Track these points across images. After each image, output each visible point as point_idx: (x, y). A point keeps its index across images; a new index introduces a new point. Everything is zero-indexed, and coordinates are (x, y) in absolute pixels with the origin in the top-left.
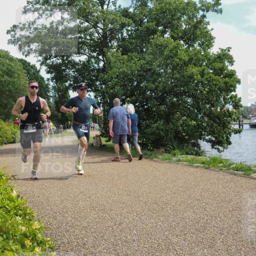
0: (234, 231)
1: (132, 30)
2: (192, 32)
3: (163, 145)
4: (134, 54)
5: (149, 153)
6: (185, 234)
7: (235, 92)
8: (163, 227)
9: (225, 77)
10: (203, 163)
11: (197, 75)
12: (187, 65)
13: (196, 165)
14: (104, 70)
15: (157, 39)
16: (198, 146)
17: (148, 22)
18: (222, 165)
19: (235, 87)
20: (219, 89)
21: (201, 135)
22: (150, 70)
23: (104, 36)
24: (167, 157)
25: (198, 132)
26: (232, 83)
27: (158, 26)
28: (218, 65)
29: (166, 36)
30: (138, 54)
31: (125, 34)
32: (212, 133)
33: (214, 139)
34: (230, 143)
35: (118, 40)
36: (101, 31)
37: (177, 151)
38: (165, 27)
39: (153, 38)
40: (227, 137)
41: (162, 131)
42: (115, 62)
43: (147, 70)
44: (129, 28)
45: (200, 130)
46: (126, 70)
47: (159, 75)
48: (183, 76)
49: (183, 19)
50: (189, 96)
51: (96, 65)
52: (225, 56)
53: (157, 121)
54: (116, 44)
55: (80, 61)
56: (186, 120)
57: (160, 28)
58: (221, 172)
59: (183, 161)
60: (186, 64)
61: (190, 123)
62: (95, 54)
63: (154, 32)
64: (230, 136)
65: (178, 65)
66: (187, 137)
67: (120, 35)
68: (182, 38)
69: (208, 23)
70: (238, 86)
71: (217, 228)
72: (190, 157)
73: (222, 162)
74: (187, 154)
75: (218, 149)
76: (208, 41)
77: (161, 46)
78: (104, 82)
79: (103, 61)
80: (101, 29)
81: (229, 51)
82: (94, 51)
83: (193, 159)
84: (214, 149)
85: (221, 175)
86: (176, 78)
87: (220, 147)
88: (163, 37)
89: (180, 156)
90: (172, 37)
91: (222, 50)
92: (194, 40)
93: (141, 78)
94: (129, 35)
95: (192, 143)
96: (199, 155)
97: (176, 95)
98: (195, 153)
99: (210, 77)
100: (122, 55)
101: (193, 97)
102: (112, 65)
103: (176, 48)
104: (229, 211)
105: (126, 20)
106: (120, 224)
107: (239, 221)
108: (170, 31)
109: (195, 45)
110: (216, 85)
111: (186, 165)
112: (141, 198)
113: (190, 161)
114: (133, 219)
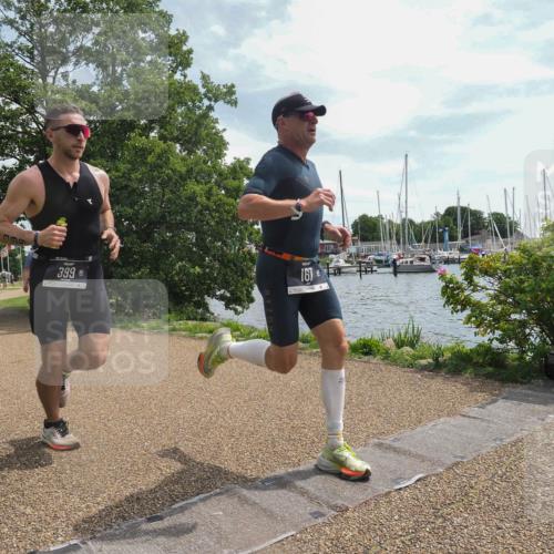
2: (193, 131)
10: (210, 332)
11: (201, 196)
12: (185, 180)
13: (200, 335)
15: (136, 140)
16: (206, 306)
18: (238, 333)
21: (210, 289)
22: (126, 186)
25: (204, 284)
28: (231, 183)
29: (152, 134)
32: (226, 285)
33: (228, 295)
34: (252, 300)
36: (41, 119)
37: (173, 316)
39: (129, 139)
40: (247, 290)
43: (122, 188)
45: (209, 281)
47: (142, 194)
48: (179, 197)
50: (190, 230)
52: (242, 170)
53: (140, 268)
55: (4, 168)
56: (184, 266)
57: (143, 121)
59: (180, 330)
60: (183, 178)
61: (192, 270)
62: (32, 158)
64: (252, 289)
65: (170, 179)
66: (187, 293)
68: (177, 140)
69: (216, 121)
71: (225, 428)
72: (191, 323)
73: (238, 330)
74: (189, 319)
75: (236, 311)
76: (218, 146)
77: (143, 150)
80: (43, 115)
81: (248, 163)
82: (31, 152)
83: (195, 327)
84: (229, 310)
86: (169, 200)
87: (237, 307)
88: (147, 137)
89: (175, 323)
90: (162, 138)
91: (239, 160)
92: (197, 144)
95: (195, 302)
96: (204, 319)
97: (169, 229)
98: (199, 317)
99: (220, 200)
107: (258, 415)
108: (158, 127)
109: (199, 152)
110: (228, 212)
111: (184, 336)
112: (108, 393)
113: (190, 331)
114: (94, 428)
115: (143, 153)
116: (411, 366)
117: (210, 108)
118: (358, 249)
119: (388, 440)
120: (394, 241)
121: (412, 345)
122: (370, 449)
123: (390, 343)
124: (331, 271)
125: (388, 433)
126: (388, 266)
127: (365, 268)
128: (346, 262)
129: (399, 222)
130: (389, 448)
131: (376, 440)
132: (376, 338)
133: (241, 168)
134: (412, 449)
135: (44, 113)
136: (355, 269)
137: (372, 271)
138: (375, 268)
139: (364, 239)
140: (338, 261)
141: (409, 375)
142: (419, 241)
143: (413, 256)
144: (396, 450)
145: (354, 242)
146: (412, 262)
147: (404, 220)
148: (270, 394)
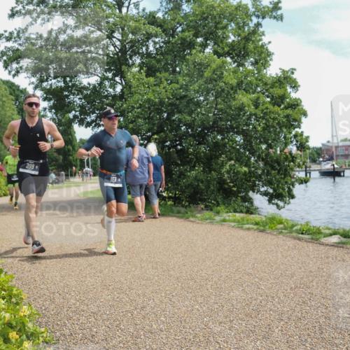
0: (296, 316)
2: (242, 45)
3: (203, 200)
4: (163, 74)
5: (183, 210)
6: (231, 321)
7: (300, 128)
8: (201, 311)
9: (286, 108)
10: (257, 224)
11: (249, 106)
12: (235, 92)
13: (247, 226)
14: (121, 96)
15: (196, 56)
16: (250, 200)
17: (183, 31)
18: (282, 226)
19: (299, 121)
20: (278, 124)
21: (254, 185)
22: (185, 96)
23: (123, 50)
24: (207, 216)
25: (249, 181)
26: (296, 116)
27: (197, 37)
28: (277, 91)
29: (207, 50)
31: (151, 48)
32: (269, 183)
33: (271, 191)
34: (293, 197)
35: (142, 55)
37: (221, 208)
38: (206, 39)
39: (190, 54)
40: (289, 188)
41: (202, 182)
42: (138, 86)
43: (181, 98)
44: (157, 40)
45: (254, 179)
46: (152, 98)
47: (198, 104)
48: (230, 107)
49: (230, 28)
50: (238, 133)
51: (111, 90)
52: (286, 79)
53: (194, 166)
54: (138, 61)
55: (89, 84)
56: (234, 165)
57: (199, 40)
58: (281, 236)
59: (229, 221)
60: (234, 89)
61: (239, 169)
62: (110, 75)
63: (191, 45)
64: (293, 186)
65: (223, 90)
66: (235, 189)
67: (144, 49)
68: (228, 54)
69: (263, 34)
70: (303, 119)
71: (274, 311)
72: (238, 216)
73: (281, 223)
74: (235, 211)
75: (277, 205)
76: (263, 57)
77: (200, 64)
78: (122, 113)
79: (121, 84)
80: (119, 40)
81: (293, 73)
82: (109, 70)
83: (243, 219)
84: (271, 205)
85: (281, 240)
86: (221, 110)
87: (279, 202)
88: (204, 52)
89: (225, 215)
90: (215, 52)
91: (283, 71)
92: (245, 57)
93: (174, 108)
94: (157, 49)
95: (241, 197)
96: (252, 213)
97: (221, 132)
98: (245, 210)
99: (267, 108)
100: (147, 76)
101: (245, 134)
102: (133, 90)
103: (220, 67)
104: (291, 288)
105: (153, 29)
106: (143, 308)
107: (304, 302)
108: (212, 44)
109: (246, 64)
110: (274, 119)
111: (233, 227)
112: (172, 273)
113: (239, 222)
114: (161, 302)
115: (200, 67)
117: (258, 25)
133: (285, 78)
135: (120, 38)
148: (314, 284)
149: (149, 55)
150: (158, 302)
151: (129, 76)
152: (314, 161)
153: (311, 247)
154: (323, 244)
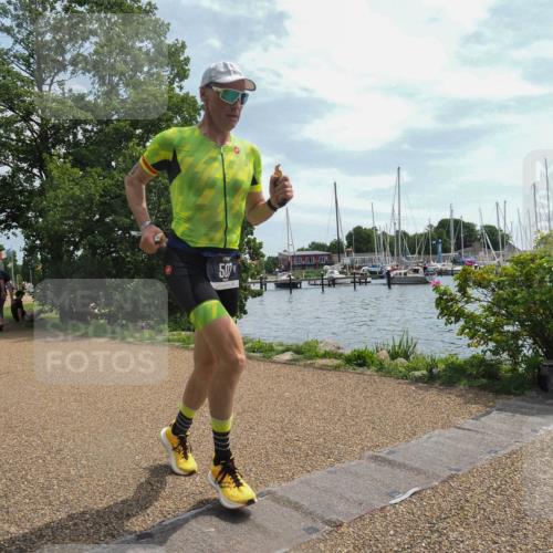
1: (92, 130)
4: (95, 169)
7: (252, 234)
8: (133, 448)
14: (42, 191)
23: (43, 136)
27: (135, 129)
30: (104, 170)
31: (80, 137)
34: (245, 313)
35: (68, 145)
40: (241, 302)
44: (89, 127)
46: (78, 193)
49: (175, 122)
51: (27, 185)
54: (64, 151)
57: (138, 132)
59: (173, 340)
62: (25, 165)
64: (246, 300)
67: (71, 137)
72: (185, 334)
74: (181, 329)
78: (42, 213)
79: (41, 177)
80: (37, 123)
82: (24, 160)
83: (189, 338)
93: (106, 209)
94: (87, 139)
100: (73, 166)
102: (55, 183)
107: (251, 428)
111: (177, 347)
112: (100, 405)
113: (184, 340)
114: (83, 441)
116: (405, 377)
118: (352, 261)
119: (383, 453)
120: (388, 252)
121: (406, 357)
122: (364, 462)
123: (384, 355)
124: (326, 282)
125: (384, 445)
126: (382, 277)
127: (359, 280)
128: (341, 273)
129: (392, 233)
130: (384, 461)
131: (371, 452)
132: (370, 349)
134: (407, 462)
135: (39, 121)
136: (349, 280)
137: (366, 283)
138: (369, 279)
139: (358, 251)
140: (332, 272)
141: (404, 387)
142: (413, 253)
143: (406, 267)
144: (390, 463)
145: (348, 254)
146: (405, 274)
147: (397, 232)
148: (264, 407)
149: (77, 144)
150: (80, 443)
151: (51, 166)
152: (270, 272)
153: (263, 366)
154: (275, 362)
